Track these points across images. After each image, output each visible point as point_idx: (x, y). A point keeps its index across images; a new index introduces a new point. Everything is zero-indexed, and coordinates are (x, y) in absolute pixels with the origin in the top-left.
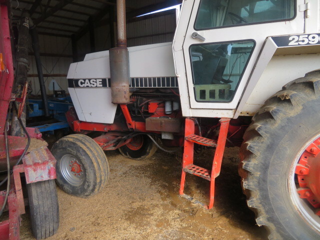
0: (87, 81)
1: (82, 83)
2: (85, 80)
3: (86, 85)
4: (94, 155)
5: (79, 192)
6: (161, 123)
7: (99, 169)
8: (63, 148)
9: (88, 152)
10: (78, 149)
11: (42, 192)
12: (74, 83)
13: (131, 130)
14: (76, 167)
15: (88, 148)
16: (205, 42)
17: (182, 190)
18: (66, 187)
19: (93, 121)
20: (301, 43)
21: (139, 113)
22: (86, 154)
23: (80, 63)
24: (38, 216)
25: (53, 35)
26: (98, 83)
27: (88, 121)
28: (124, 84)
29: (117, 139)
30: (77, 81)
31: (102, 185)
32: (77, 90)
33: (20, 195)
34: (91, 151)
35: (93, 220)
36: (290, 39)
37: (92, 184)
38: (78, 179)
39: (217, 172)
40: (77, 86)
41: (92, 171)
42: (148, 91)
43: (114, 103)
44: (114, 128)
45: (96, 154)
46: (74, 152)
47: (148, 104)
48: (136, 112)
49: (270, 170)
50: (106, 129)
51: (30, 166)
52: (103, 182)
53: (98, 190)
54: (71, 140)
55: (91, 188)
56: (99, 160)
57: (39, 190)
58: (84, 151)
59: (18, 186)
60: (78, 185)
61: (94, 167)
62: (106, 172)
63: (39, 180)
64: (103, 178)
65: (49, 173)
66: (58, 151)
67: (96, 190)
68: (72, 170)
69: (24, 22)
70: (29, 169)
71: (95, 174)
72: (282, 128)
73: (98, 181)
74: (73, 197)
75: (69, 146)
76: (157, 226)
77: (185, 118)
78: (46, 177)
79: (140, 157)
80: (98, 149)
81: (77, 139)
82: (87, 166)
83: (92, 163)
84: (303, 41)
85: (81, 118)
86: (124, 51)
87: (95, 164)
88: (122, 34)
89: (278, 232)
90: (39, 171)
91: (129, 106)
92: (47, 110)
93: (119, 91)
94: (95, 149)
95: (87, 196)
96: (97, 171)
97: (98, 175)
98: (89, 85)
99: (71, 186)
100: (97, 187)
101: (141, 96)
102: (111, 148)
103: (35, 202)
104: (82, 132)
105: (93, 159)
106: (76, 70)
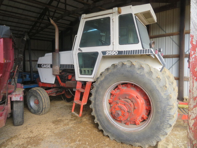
0: (45, 65)
1: (43, 66)
2: (44, 65)
3: (44, 67)
4: (43, 96)
5: (37, 112)
6: (71, 84)
7: (45, 102)
8: (31, 93)
9: (41, 95)
10: (37, 93)
11: (18, 106)
12: (40, 66)
13: (61, 87)
14: (36, 101)
15: (41, 93)
16: (83, 52)
17: (73, 110)
18: (32, 110)
19: (47, 82)
20: (109, 54)
21: (65, 79)
22: (40, 95)
23: (43, 58)
24: (15, 115)
25: (43, 40)
26: (49, 66)
27: (45, 82)
28: (57, 67)
29: (57, 91)
30: (41, 65)
31: (46, 109)
32: (41, 68)
33: (9, 106)
34: (42, 94)
35: (39, 122)
36: (107, 52)
37: (41, 108)
38: (37, 107)
39: (85, 102)
40: (41, 67)
41: (41, 103)
42: (69, 70)
43: (53, 74)
44: (55, 86)
45: (44, 96)
46: (35, 94)
47: (68, 75)
48: (64, 79)
49: (96, 100)
50: (52, 86)
51: (14, 95)
52: (46, 108)
53: (44, 111)
54: (35, 89)
55: (41, 110)
56: (45, 98)
57: (17, 105)
58: (39, 94)
59: (9, 102)
60: (36, 109)
61: (42, 101)
62: (48, 104)
63: (16, 100)
64: (46, 106)
65: (20, 98)
66: (30, 94)
67: (43, 111)
68: (35, 103)
69: (24, 37)
70: (13, 96)
71: (43, 104)
72: (99, 84)
73: (44, 107)
74: (34, 115)
75: (34, 92)
76: (63, 125)
77: (77, 81)
78: (19, 100)
79: (71, 101)
80: (45, 93)
81: (37, 89)
82: (40, 100)
83: (42, 99)
84: (110, 53)
85: (42, 81)
86: (57, 54)
87: (43, 100)
88: (57, 47)
89: (101, 125)
90: (17, 97)
91: (59, 76)
92: (32, 78)
93: (55, 69)
94: (44, 93)
95: (39, 114)
96: (44, 103)
97: (44, 104)
98: (45, 67)
99: (34, 110)
100: (44, 110)
101: (66, 72)
102: (54, 95)
103: (15, 109)
104: (42, 87)
105: (42, 98)
106: (41, 60)
